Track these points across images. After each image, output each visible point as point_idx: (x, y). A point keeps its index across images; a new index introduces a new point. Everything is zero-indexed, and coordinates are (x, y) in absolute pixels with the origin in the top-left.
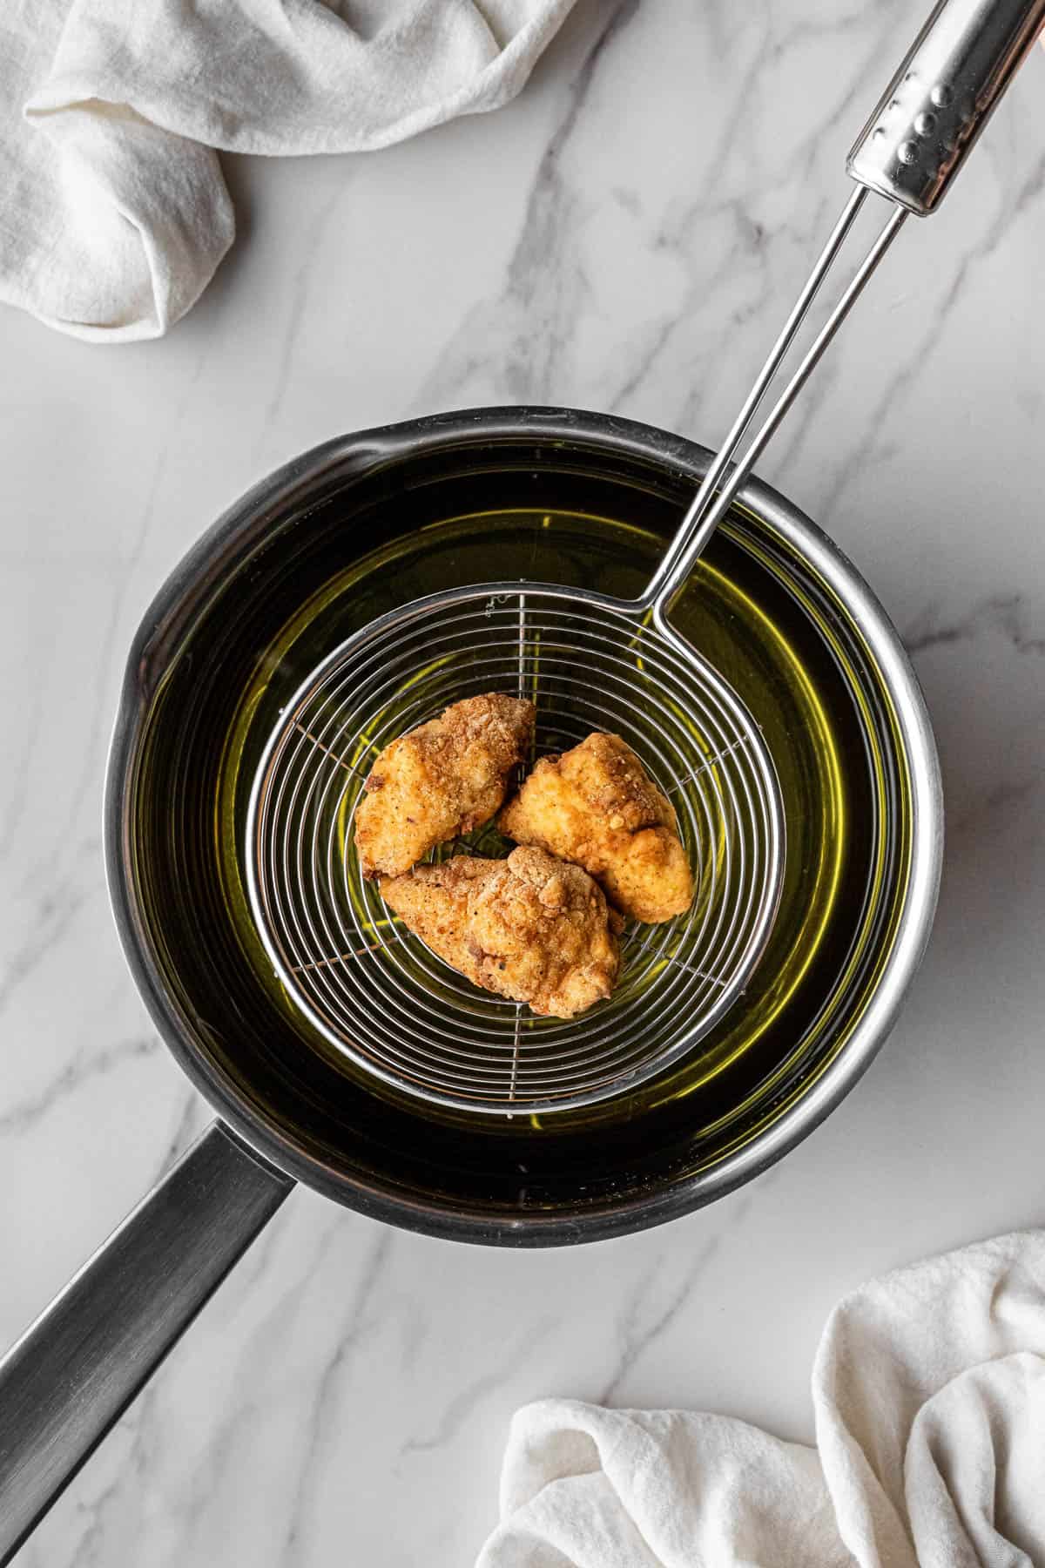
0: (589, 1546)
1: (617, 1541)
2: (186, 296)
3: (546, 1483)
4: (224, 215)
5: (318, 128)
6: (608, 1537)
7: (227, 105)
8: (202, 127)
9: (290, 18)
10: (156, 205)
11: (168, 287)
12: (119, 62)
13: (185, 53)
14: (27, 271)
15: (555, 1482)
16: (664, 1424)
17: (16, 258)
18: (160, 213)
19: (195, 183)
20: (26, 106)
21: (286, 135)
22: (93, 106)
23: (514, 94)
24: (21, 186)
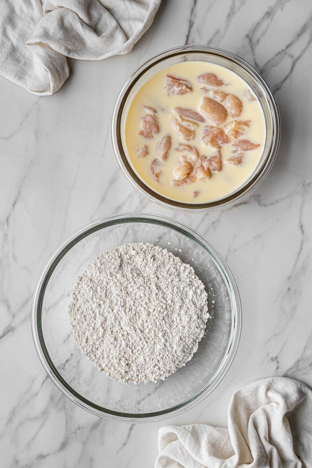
0: (178, 457)
1: (184, 455)
2: (58, 87)
3: (167, 444)
4: (67, 71)
5: (87, 54)
6: (182, 455)
7: (69, 47)
8: (63, 51)
9: (83, 30)
10: (52, 67)
11: (53, 85)
12: (46, 34)
13: (61, 34)
14: (25, 79)
15: (169, 443)
16: (190, 429)
17: (23, 76)
18: (53, 69)
19: (61, 63)
20: (26, 42)
21: (80, 55)
22: (40, 44)
23: (129, 51)
24: (25, 62)
